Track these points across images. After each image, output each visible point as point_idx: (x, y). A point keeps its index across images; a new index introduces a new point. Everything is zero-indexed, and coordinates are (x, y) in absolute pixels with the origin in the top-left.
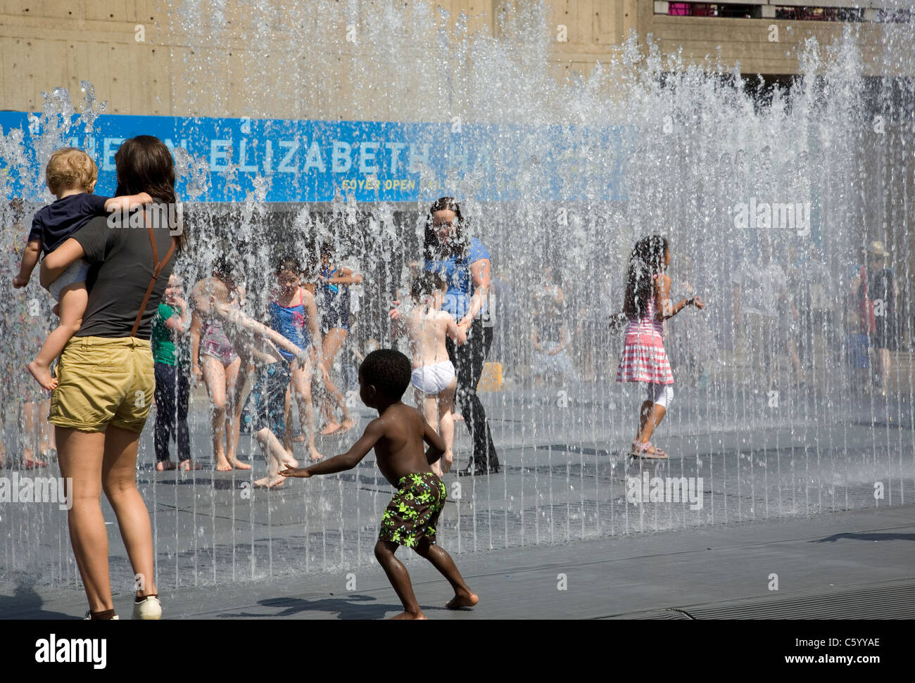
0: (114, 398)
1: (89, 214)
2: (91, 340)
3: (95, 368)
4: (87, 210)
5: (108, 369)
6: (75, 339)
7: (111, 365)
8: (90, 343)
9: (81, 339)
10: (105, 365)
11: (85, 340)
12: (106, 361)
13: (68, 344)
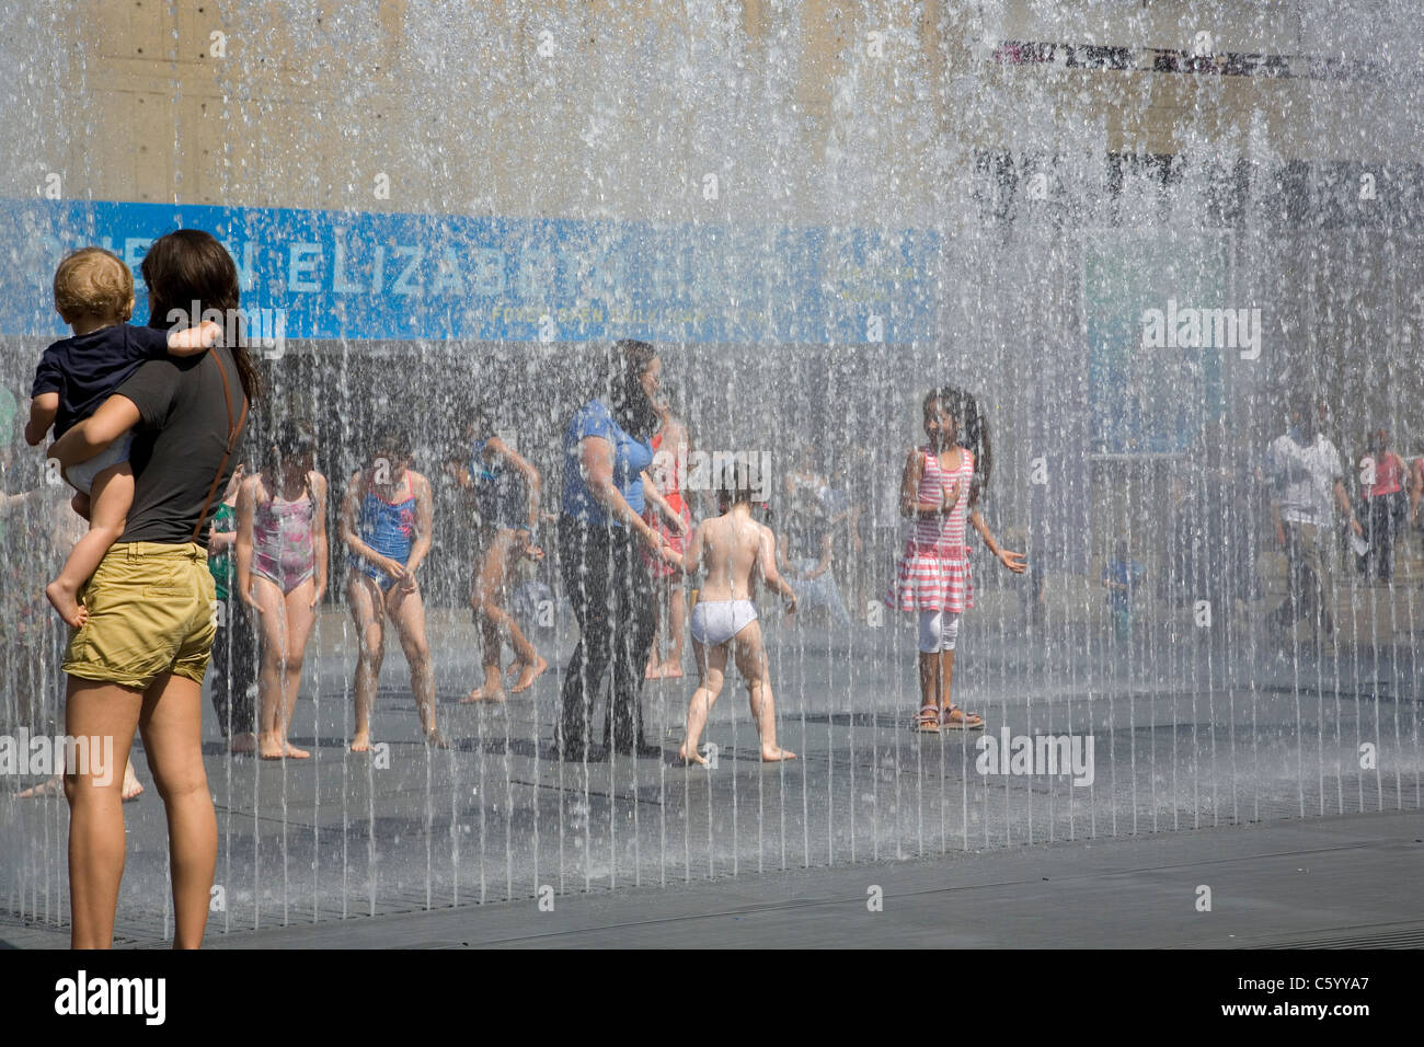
0: (173, 636)
1: (138, 358)
2: (142, 547)
3: (150, 589)
4: (136, 353)
5: (168, 590)
6: (116, 546)
7: (171, 585)
8: (141, 552)
9: (125, 545)
10: (163, 585)
11: (132, 548)
12: (164, 578)
13: (107, 553)
